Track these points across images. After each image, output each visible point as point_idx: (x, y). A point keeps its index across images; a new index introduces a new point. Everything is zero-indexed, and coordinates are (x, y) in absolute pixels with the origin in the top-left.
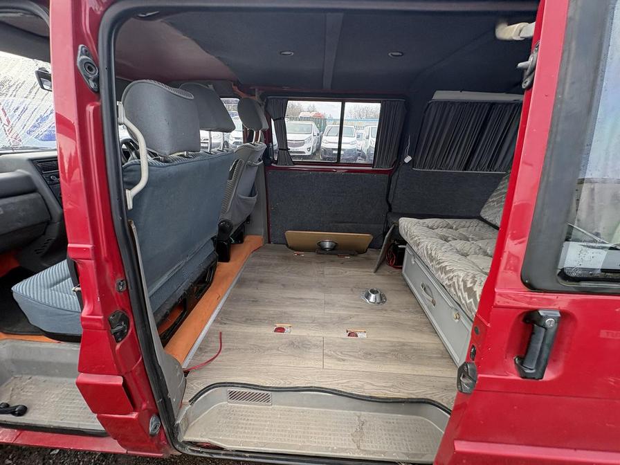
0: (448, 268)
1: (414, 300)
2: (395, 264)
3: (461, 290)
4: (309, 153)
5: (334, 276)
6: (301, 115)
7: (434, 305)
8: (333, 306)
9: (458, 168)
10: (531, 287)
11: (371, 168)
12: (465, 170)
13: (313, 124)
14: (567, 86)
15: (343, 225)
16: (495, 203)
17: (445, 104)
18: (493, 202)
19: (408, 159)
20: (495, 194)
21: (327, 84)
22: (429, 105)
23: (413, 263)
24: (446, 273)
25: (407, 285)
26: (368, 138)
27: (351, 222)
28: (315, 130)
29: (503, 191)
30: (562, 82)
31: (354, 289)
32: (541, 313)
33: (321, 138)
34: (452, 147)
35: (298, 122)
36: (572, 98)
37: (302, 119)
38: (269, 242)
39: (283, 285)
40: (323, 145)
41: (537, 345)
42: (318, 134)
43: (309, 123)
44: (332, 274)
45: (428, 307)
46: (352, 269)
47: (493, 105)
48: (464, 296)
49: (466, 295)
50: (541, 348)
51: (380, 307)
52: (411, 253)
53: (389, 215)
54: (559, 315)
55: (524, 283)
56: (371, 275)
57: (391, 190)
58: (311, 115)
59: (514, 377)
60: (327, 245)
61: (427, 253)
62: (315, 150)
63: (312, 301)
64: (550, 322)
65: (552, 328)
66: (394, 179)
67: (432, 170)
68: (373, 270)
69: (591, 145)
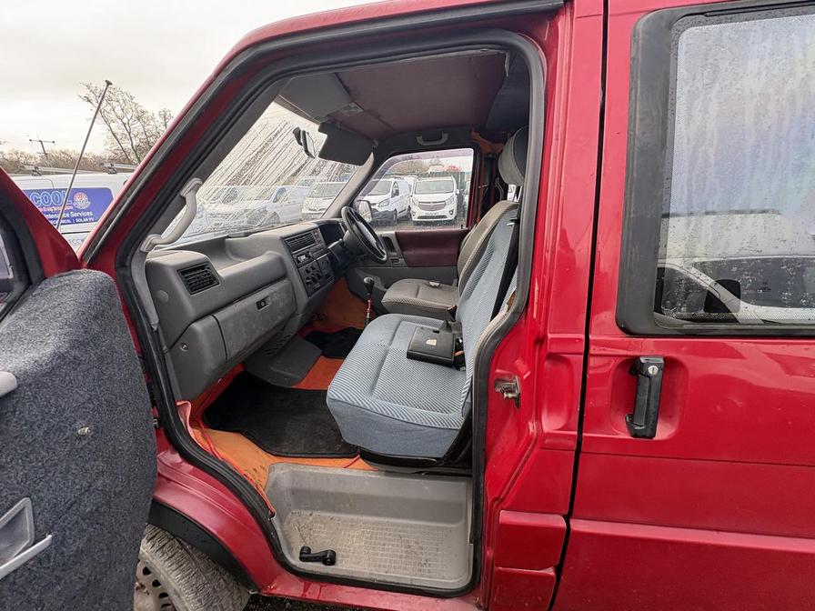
4: (452, 217)
6: (432, 170)
10: (627, 331)
13: (454, 180)
14: (638, 121)
30: (632, 119)
32: (643, 360)
36: (644, 133)
41: (643, 398)
43: (449, 179)
50: (648, 400)
54: (662, 361)
55: (621, 328)
58: (445, 169)
59: (625, 436)
64: (652, 370)
65: (656, 376)
69: (671, 179)
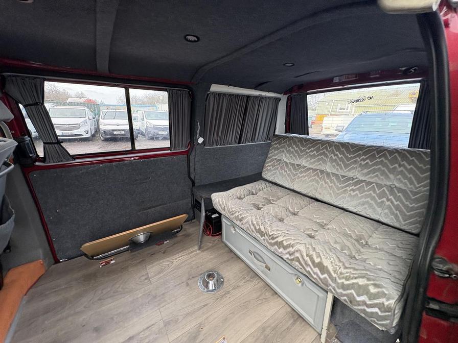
0: (285, 243)
1: (243, 265)
2: (212, 233)
3: (309, 265)
4: (89, 135)
5: (161, 275)
6: (69, 100)
7: (269, 270)
8: (176, 321)
9: (235, 143)
11: (169, 151)
12: (239, 143)
13: (86, 109)
15: (153, 209)
16: (271, 167)
17: (220, 95)
18: (269, 166)
19: (201, 140)
20: (268, 160)
21: (103, 65)
22: (208, 95)
23: (234, 232)
24: (285, 248)
25: (231, 251)
26: (143, 120)
27: (160, 205)
28: (90, 114)
29: (273, 158)
31: (189, 282)
33: (98, 121)
34: (229, 127)
35: (68, 107)
37: (71, 104)
38: (57, 261)
39: (97, 330)
40: (101, 127)
42: (94, 118)
43: (82, 108)
44: (159, 273)
45: (262, 272)
46: (177, 256)
47: (248, 97)
48: (315, 271)
49: (317, 270)
51: (221, 292)
52: (229, 223)
53: (195, 190)
56: (197, 254)
57: (191, 168)
58: (82, 100)
60: (142, 238)
61: (255, 228)
62: (93, 132)
63: (147, 333)
66: (192, 157)
67: (219, 146)
68: (196, 248)
